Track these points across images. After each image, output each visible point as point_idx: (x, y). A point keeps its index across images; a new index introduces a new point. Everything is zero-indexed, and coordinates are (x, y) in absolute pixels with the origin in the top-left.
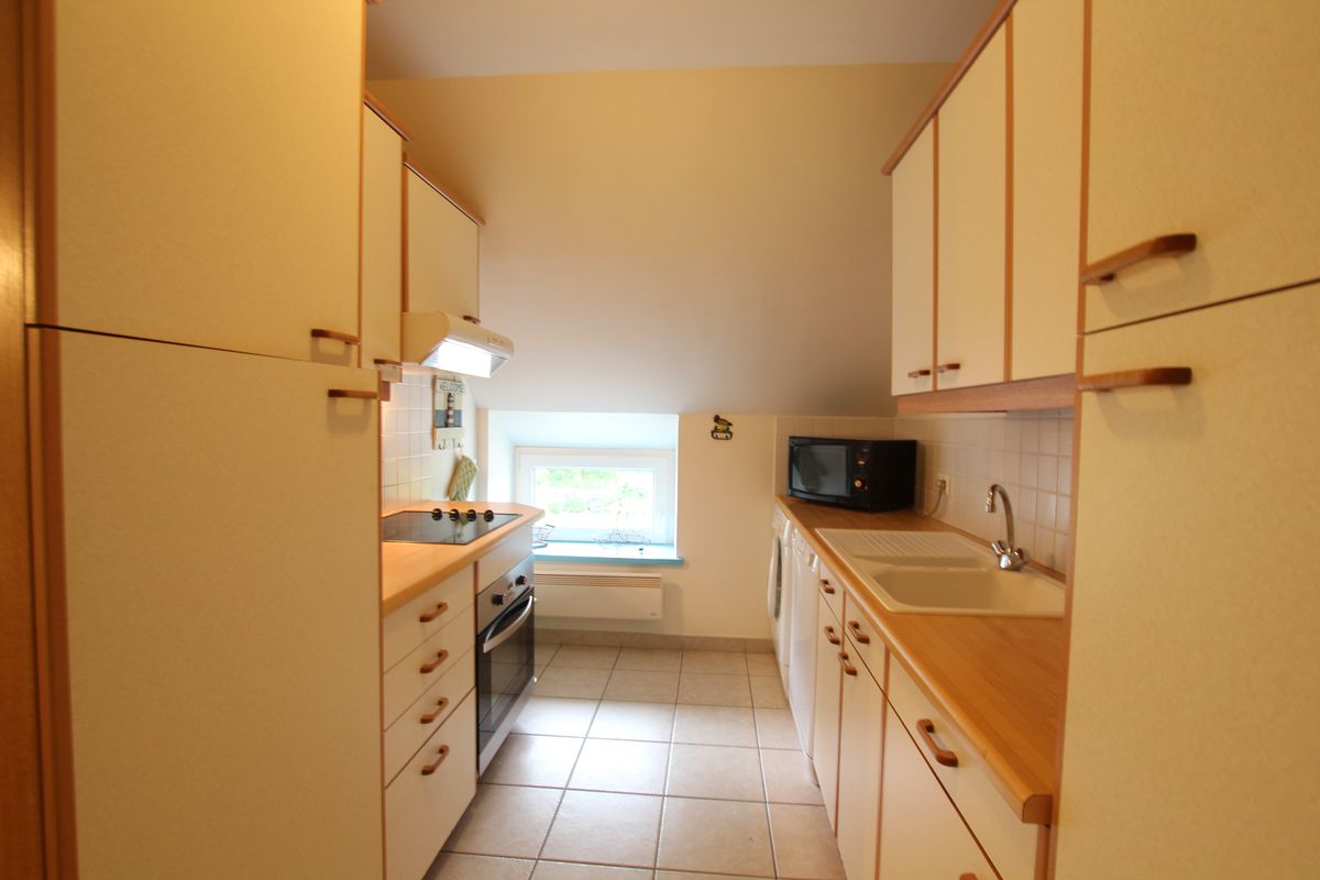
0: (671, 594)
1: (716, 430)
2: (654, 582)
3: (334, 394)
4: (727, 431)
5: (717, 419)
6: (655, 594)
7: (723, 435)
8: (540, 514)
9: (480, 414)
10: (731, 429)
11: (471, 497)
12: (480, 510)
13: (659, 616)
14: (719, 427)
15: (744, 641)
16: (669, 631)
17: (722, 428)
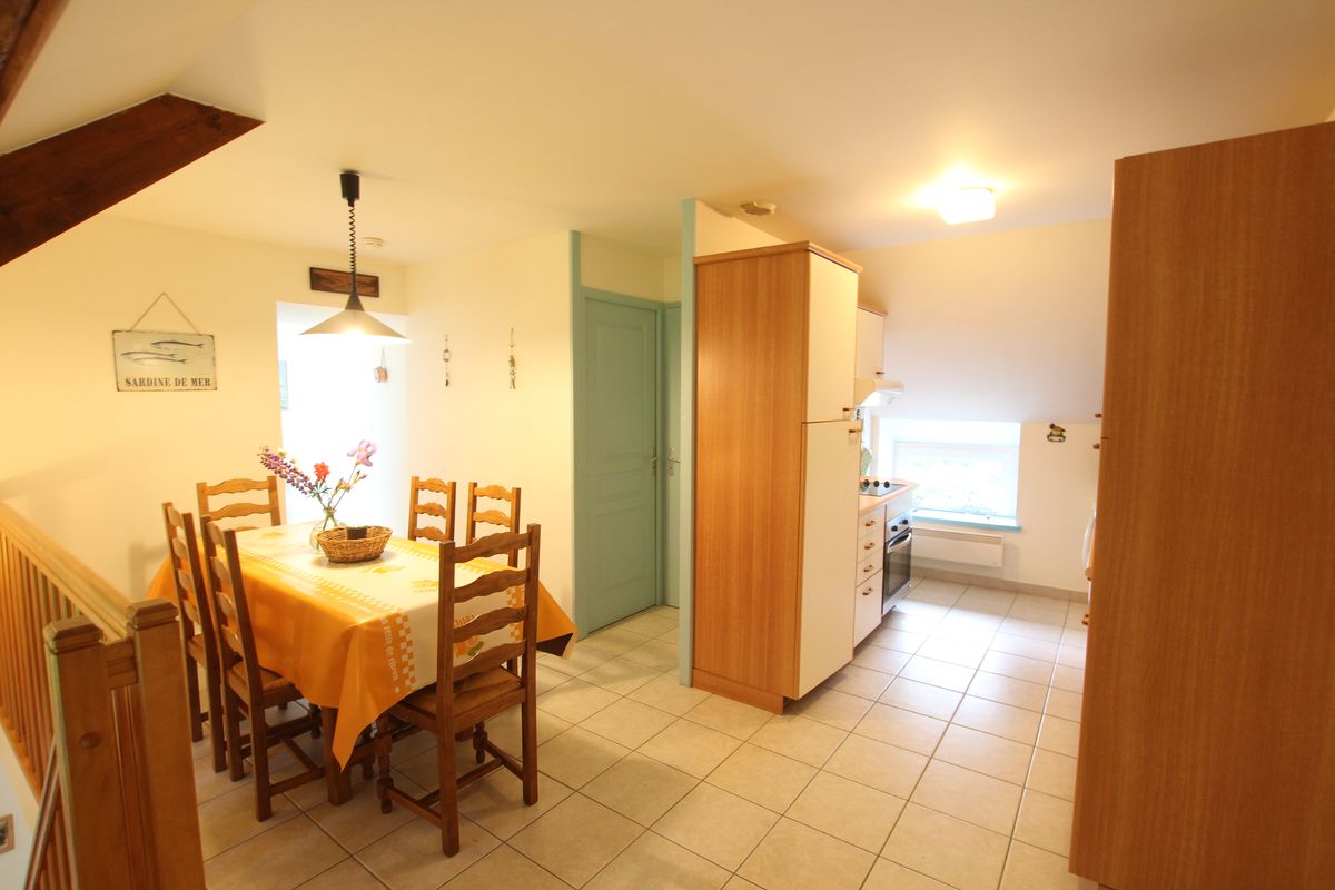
0: (1008, 552)
1: (1051, 434)
2: (997, 541)
3: (851, 431)
4: (1061, 435)
5: (1052, 426)
6: (998, 549)
7: (1058, 439)
8: (917, 486)
9: (874, 419)
10: (1064, 434)
11: (867, 474)
12: (872, 481)
13: (999, 564)
14: (1054, 432)
15: (1070, 592)
16: (1007, 578)
17: (1056, 433)
